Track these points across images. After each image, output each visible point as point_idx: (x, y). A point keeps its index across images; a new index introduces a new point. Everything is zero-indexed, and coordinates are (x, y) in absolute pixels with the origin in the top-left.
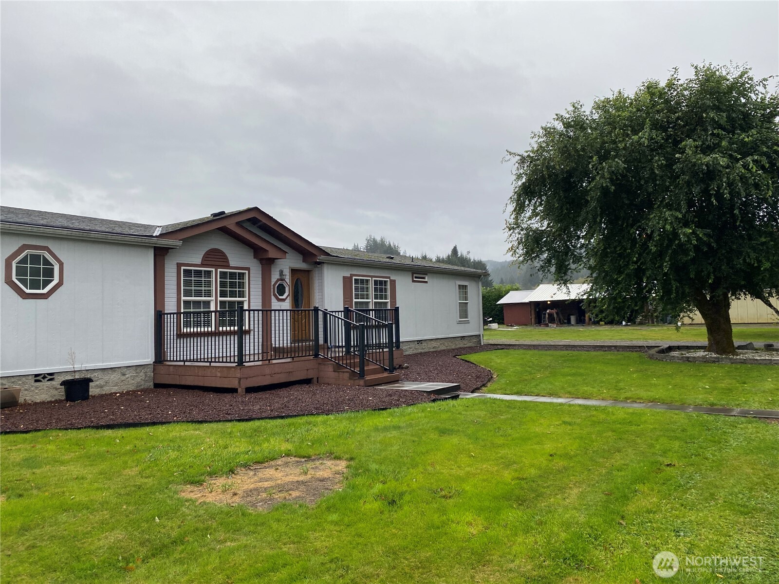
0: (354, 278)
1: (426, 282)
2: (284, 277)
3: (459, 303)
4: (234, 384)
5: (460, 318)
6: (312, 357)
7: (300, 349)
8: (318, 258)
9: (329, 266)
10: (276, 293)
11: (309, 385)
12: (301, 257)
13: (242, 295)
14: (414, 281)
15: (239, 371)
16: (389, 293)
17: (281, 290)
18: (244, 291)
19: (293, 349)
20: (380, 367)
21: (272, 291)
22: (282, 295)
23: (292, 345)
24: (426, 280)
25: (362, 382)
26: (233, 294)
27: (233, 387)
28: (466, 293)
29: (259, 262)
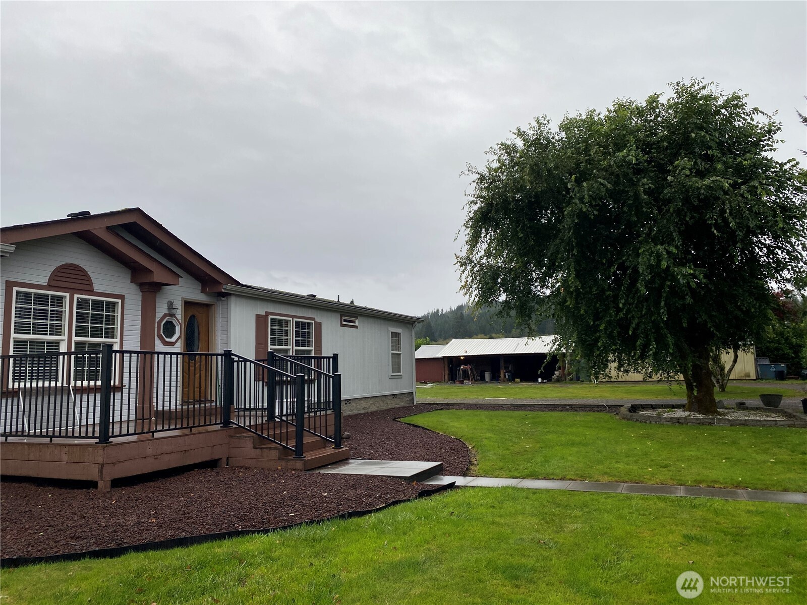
0: (270, 317)
1: (356, 327)
2: (174, 311)
3: (392, 354)
4: (92, 473)
5: (392, 372)
6: (218, 427)
7: (197, 413)
8: (224, 287)
9: (238, 299)
10: (162, 333)
11: (215, 470)
12: (199, 286)
13: (110, 333)
14: (342, 325)
15: (101, 452)
16: (313, 339)
17: (169, 329)
18: (113, 329)
19: (185, 414)
20: (320, 438)
21: (156, 331)
22: (170, 337)
23: (184, 407)
24: (357, 324)
25: (299, 464)
26: (96, 333)
27: (90, 479)
28: (399, 342)
29: (138, 288)
